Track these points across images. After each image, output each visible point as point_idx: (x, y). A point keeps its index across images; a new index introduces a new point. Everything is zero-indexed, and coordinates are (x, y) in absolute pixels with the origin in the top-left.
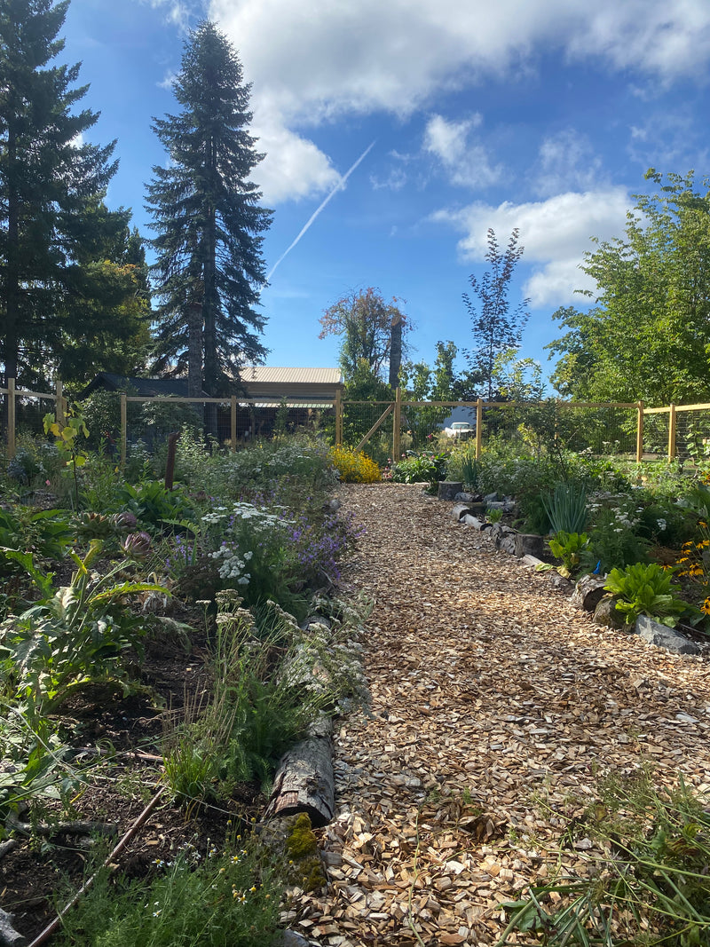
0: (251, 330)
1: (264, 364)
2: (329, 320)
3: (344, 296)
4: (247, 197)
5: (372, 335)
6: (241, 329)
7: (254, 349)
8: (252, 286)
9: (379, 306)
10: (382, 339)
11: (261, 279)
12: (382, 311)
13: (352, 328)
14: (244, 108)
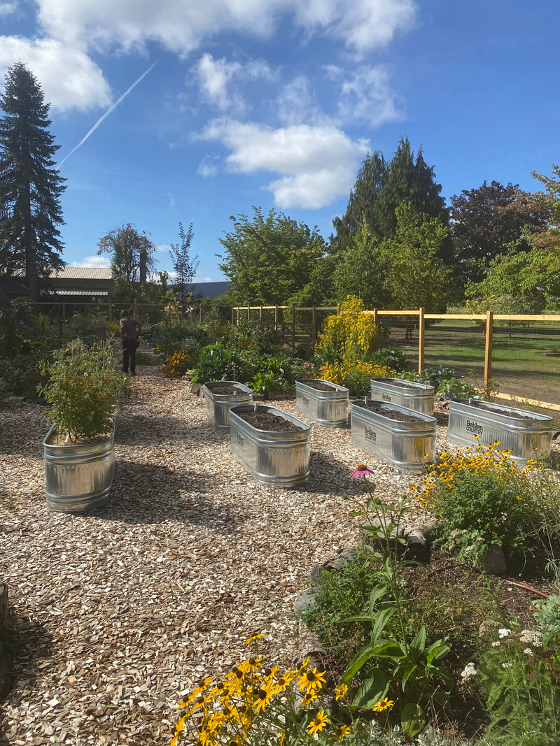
0: (54, 250)
1: (63, 270)
2: (104, 244)
3: (113, 229)
4: (50, 171)
5: (131, 253)
6: (49, 250)
7: (58, 263)
8: (54, 224)
9: (135, 235)
10: (137, 254)
11: (59, 220)
12: (136, 238)
13: (118, 248)
14: (46, 117)
